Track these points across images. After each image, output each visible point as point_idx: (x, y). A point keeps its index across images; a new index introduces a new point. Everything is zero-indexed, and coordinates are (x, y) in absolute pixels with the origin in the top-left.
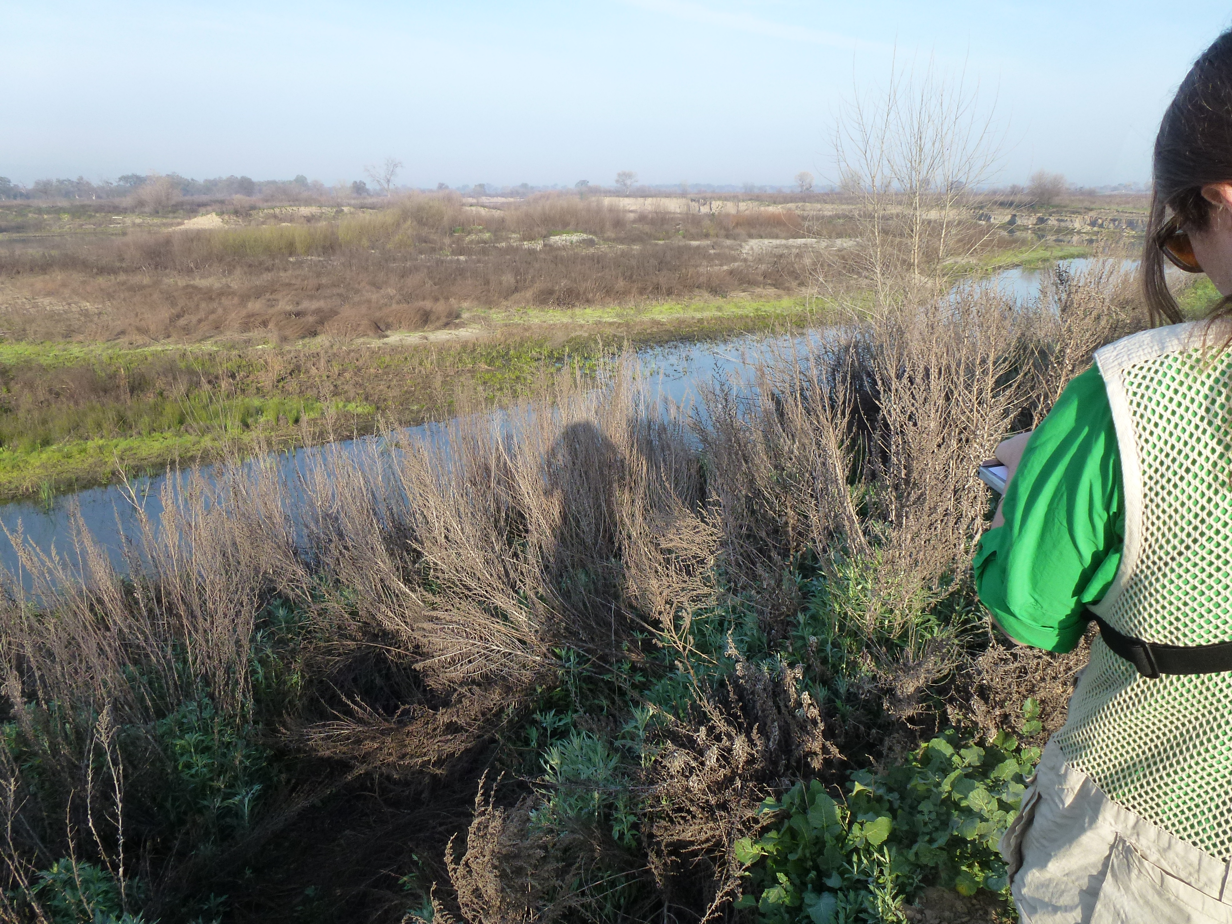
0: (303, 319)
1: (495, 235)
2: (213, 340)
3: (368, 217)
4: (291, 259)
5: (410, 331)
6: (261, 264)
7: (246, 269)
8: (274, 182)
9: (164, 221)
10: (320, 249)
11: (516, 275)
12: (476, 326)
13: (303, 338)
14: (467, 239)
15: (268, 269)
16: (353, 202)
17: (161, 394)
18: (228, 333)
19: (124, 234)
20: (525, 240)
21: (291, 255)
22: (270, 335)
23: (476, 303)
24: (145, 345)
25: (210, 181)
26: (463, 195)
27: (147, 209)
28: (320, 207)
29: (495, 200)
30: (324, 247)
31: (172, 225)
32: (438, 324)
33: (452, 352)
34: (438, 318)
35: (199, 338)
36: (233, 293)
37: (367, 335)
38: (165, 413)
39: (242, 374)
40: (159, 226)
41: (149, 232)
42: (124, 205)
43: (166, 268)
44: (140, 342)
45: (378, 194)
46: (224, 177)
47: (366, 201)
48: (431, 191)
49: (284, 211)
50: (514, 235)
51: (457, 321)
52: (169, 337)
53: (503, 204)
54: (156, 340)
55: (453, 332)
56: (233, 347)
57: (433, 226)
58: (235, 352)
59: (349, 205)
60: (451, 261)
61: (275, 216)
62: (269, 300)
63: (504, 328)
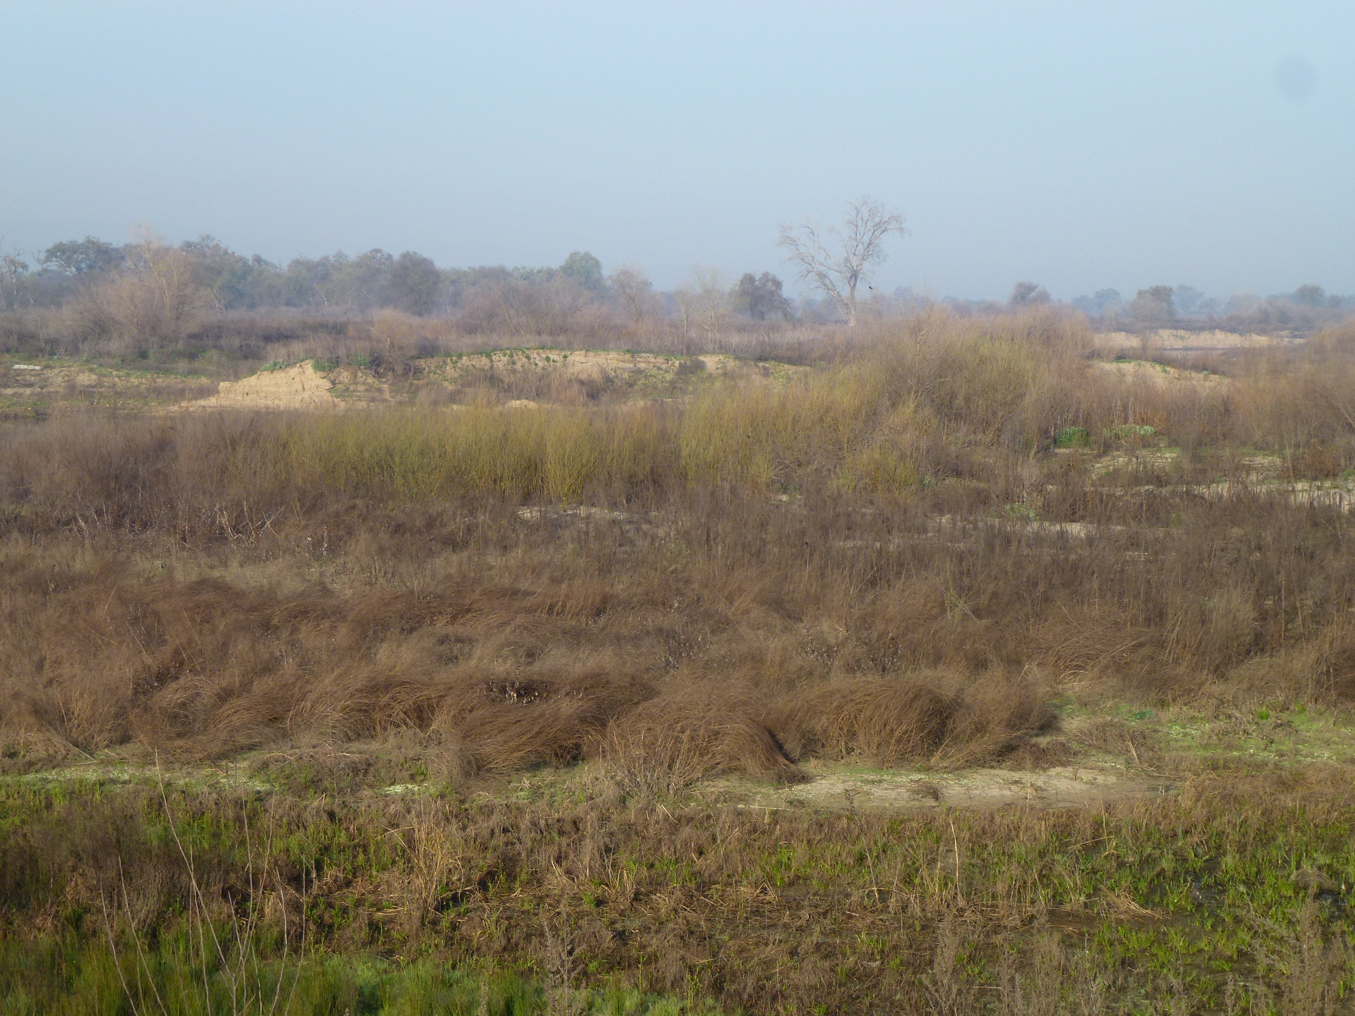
0: (540, 707)
1: (1196, 458)
2: (257, 756)
3: (777, 386)
4: (526, 514)
5: (882, 764)
6: (430, 524)
7: (384, 537)
8: (499, 274)
9: (161, 381)
10: (618, 485)
11: (1260, 596)
12: (1109, 762)
13: (535, 766)
14: (1100, 467)
15: (452, 543)
16: (735, 339)
17: (76, 921)
18: (306, 740)
19: (40, 417)
20: (1298, 475)
21: (526, 499)
22: (432, 751)
23: (1112, 681)
24: (51, 762)
25: (310, 266)
26: (1097, 325)
27: (114, 345)
28: (633, 352)
29: (1204, 340)
30: (631, 480)
31: (181, 394)
32: (977, 747)
33: (1017, 848)
34: (980, 728)
35: (216, 748)
36: (339, 614)
37: (742, 771)
38: (79, 984)
39: (330, 873)
40: (143, 397)
41: (113, 415)
42: (52, 330)
43: (145, 526)
44: (40, 751)
45: (818, 319)
46: (353, 253)
47: (777, 338)
48: (990, 308)
49: (521, 361)
50: (1261, 460)
51: (1044, 741)
52: (125, 739)
53: (1232, 352)
54: (87, 747)
55: (1028, 777)
56: (315, 784)
57: (986, 424)
58: (317, 802)
59: (722, 349)
60: (1038, 540)
61: (492, 379)
62: (443, 640)
63: (1208, 777)
